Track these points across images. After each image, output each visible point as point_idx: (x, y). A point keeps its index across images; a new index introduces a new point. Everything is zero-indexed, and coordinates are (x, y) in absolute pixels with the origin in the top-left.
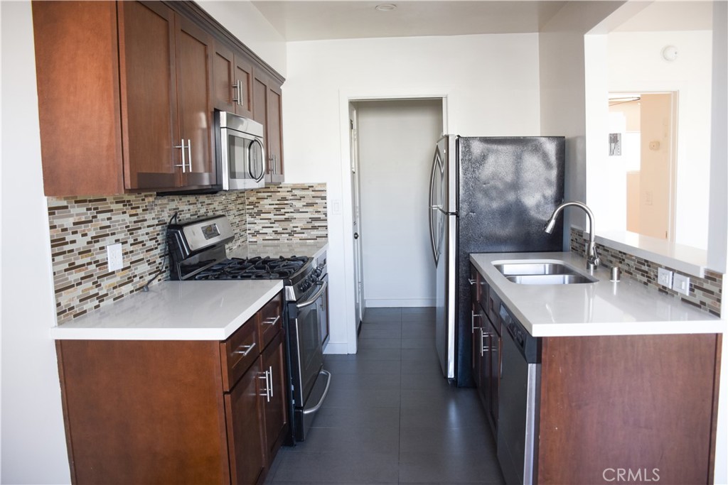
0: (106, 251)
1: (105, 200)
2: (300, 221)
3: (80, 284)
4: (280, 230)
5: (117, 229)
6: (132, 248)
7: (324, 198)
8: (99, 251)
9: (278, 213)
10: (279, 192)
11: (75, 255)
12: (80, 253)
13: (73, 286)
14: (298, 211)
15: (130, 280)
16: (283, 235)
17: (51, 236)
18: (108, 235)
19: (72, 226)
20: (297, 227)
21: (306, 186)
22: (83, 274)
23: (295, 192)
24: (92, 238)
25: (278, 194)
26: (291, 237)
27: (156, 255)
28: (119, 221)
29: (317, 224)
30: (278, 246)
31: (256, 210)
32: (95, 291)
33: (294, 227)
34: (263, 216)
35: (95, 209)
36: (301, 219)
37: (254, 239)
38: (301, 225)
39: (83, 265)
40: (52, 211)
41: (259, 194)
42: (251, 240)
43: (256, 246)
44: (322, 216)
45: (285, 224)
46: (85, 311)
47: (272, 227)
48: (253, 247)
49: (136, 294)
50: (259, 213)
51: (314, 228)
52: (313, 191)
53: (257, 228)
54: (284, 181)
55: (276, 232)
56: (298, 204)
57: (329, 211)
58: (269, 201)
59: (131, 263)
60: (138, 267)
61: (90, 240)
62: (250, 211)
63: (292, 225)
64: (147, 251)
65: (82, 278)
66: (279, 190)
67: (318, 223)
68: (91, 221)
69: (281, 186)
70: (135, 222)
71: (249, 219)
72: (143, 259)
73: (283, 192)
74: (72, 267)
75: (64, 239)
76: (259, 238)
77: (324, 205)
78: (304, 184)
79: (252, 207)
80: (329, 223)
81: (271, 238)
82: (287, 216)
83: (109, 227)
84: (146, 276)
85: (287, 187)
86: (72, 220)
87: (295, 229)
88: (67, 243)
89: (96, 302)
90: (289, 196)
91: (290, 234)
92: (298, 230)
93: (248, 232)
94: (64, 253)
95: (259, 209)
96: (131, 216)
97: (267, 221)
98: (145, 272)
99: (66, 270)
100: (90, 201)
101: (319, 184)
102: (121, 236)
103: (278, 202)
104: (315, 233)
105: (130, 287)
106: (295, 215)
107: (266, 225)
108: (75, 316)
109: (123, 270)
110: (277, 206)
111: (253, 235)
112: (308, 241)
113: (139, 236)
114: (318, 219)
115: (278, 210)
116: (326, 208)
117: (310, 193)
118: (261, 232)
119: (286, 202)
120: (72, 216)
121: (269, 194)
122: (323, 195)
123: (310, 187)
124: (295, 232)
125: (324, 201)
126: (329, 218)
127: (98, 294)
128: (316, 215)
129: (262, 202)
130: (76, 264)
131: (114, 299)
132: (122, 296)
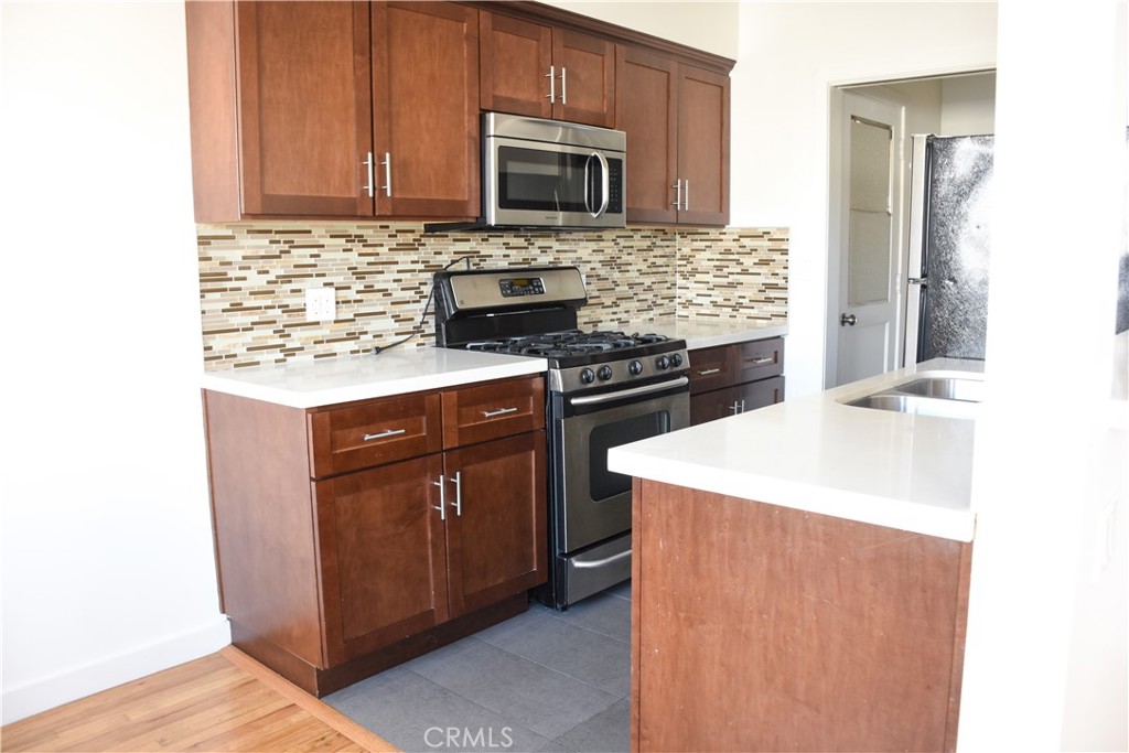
0: (304, 295)
1: (310, 232)
2: (750, 288)
3: (251, 329)
4: (720, 300)
5: (330, 270)
6: (359, 297)
7: (785, 252)
8: (289, 293)
9: (719, 273)
10: (721, 240)
11: (245, 294)
12: (251, 294)
13: (238, 330)
14: (745, 272)
15: (352, 336)
16: (724, 309)
17: (200, 269)
18: (311, 276)
19: (241, 259)
20: (744, 297)
21: (760, 232)
22: (256, 319)
23: (744, 241)
24: (277, 277)
25: (720, 243)
26: (735, 313)
27: (415, 310)
28: (335, 260)
29: (772, 294)
30: (716, 325)
31: (689, 268)
32: (280, 341)
33: (740, 297)
34: (699, 277)
35: (285, 242)
36: (751, 285)
37: (684, 312)
38: (750, 293)
39: (260, 308)
40: (204, 241)
41: (695, 243)
42: (680, 314)
43: (686, 323)
44: (781, 282)
45: (727, 292)
46: (258, 363)
47: (710, 296)
48: (683, 323)
49: (364, 357)
50: (694, 272)
51: (768, 300)
52: (770, 240)
53: (690, 295)
54: (728, 224)
55: (715, 304)
56: (748, 261)
57: (791, 273)
58: (707, 255)
59: (355, 315)
60: (372, 321)
61: (274, 279)
62: (682, 269)
63: (737, 294)
64: (392, 303)
65: (253, 324)
66: (722, 237)
67: (775, 292)
68: (279, 257)
69: (724, 231)
70: (368, 264)
71: (680, 281)
72: (384, 313)
73: (729, 240)
74: (236, 307)
75: (225, 274)
76: (692, 311)
77: (785, 264)
78: (756, 229)
79: (684, 262)
80: (791, 294)
81: (708, 312)
82: (731, 279)
83: (315, 266)
84: (391, 335)
85: (733, 233)
86: (242, 253)
87: (741, 300)
88: (230, 279)
89: (281, 356)
90: (734, 246)
91: (734, 308)
92: (745, 302)
93: (677, 300)
94: (225, 290)
95: (693, 266)
96: (360, 255)
97: (703, 285)
98: (388, 330)
99: (224, 311)
100: (277, 232)
101: (779, 229)
102: (339, 280)
103: (720, 257)
104: (770, 308)
105: (352, 345)
106: (742, 278)
107: (702, 293)
108: (236, 366)
109: (335, 322)
110: (717, 263)
111: (684, 306)
112: (759, 321)
113: (378, 282)
114: (774, 287)
115: (719, 268)
116: (787, 268)
117: (765, 243)
118: (694, 302)
119: (731, 257)
120: (242, 248)
121: (708, 243)
122: (783, 247)
123: (765, 233)
124: (741, 305)
125: (785, 257)
126: (790, 285)
127: (284, 345)
128: (773, 280)
129: (699, 255)
130: (244, 306)
131: (316, 357)
132: (335, 354)
